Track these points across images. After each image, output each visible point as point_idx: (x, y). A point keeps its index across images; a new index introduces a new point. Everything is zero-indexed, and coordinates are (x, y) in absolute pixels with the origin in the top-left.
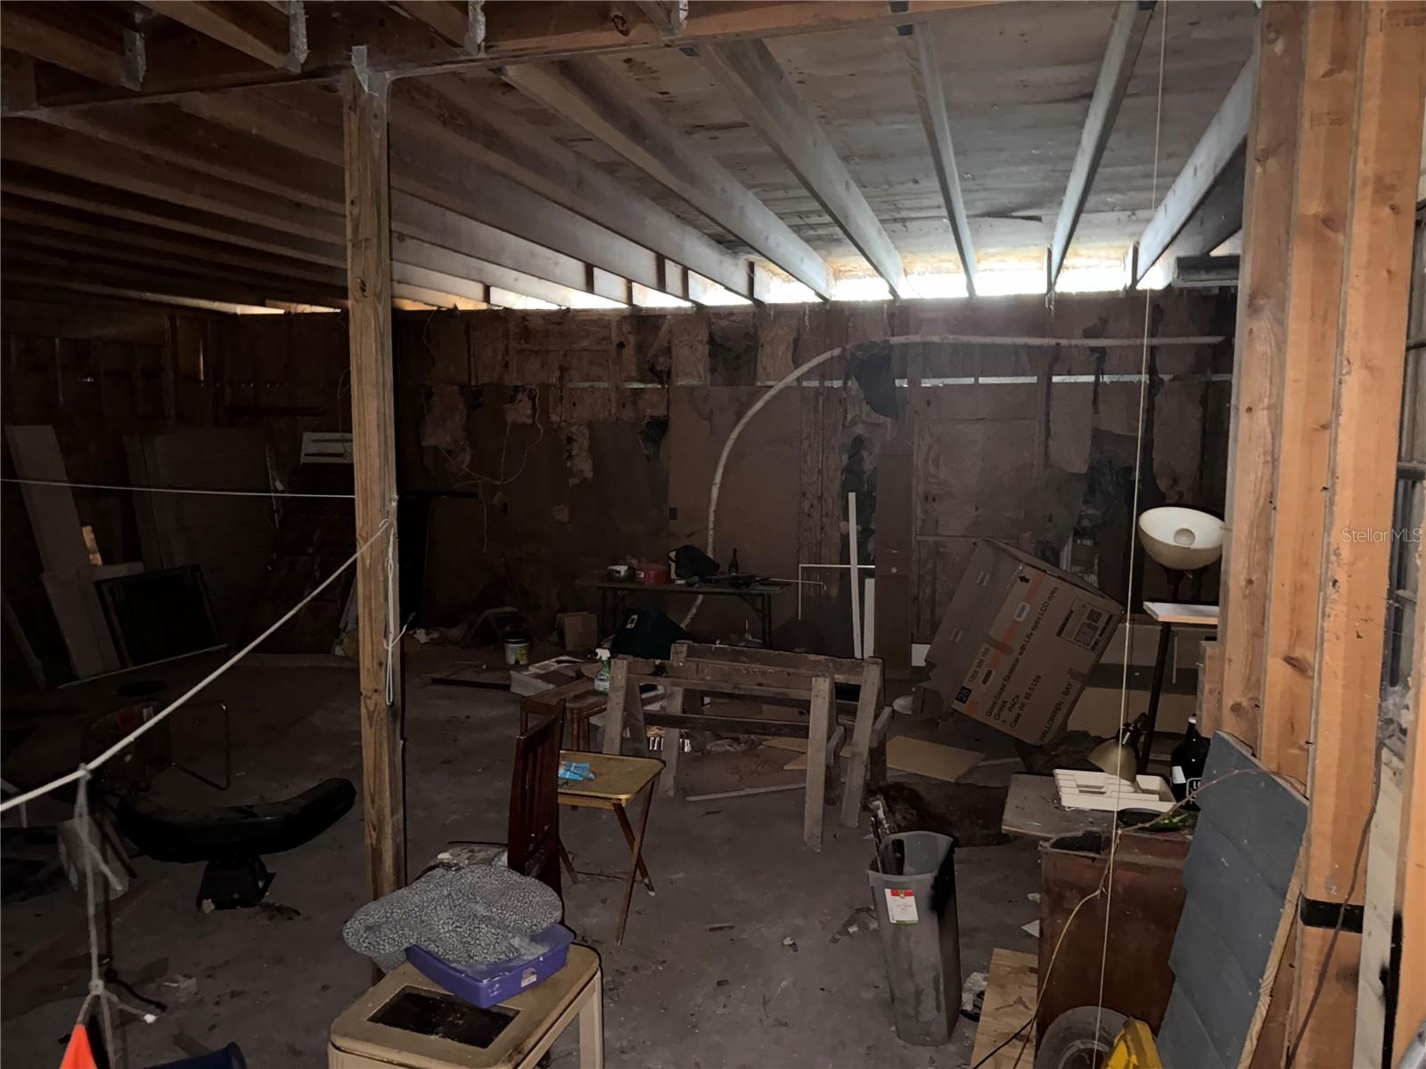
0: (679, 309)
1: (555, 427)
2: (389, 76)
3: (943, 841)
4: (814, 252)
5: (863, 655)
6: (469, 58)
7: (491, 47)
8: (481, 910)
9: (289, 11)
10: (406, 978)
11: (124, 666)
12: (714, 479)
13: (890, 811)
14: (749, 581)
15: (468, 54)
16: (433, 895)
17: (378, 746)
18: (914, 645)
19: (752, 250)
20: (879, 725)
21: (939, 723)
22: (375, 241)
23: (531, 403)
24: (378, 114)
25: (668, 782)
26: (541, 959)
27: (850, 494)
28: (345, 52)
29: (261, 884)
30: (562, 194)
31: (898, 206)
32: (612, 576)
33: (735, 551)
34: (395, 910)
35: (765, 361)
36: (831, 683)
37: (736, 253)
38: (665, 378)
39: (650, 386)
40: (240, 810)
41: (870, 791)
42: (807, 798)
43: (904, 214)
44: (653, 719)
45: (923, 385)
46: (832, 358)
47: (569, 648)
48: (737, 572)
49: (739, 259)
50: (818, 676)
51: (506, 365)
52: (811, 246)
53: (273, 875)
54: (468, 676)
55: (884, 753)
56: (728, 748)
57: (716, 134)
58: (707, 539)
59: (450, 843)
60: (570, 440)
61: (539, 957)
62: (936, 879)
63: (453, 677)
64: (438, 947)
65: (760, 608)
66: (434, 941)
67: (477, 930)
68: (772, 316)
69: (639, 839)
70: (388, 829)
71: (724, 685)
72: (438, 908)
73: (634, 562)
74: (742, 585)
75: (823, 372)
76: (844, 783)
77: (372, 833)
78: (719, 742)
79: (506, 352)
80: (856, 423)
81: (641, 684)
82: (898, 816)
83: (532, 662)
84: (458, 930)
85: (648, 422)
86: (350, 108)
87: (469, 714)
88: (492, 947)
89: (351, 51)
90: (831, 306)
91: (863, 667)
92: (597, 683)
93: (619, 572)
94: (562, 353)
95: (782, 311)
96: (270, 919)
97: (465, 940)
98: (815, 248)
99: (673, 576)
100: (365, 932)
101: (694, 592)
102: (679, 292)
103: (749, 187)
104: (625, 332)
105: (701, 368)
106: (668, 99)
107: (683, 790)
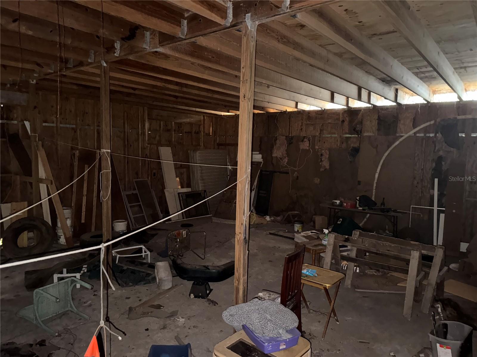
0: (367, 107)
1: (316, 150)
2: (257, 23)
3: (467, 328)
4: (424, 83)
5: (437, 244)
6: (283, 12)
7: (291, 7)
8: (269, 317)
9: (227, 5)
10: (241, 336)
11: (183, 219)
12: (377, 170)
13: (444, 309)
14: (388, 210)
15: (283, 10)
16: (253, 308)
17: (240, 252)
18: (462, 243)
19: (398, 84)
20: (441, 274)
21: (471, 276)
22: (249, 80)
23: (309, 142)
24: (253, 36)
25: (348, 282)
26: (288, 340)
27: (435, 179)
28: (244, 17)
29: (208, 292)
30: (321, 65)
31: (463, 61)
32: (333, 204)
33: (384, 199)
34: (239, 311)
35: (401, 126)
36: (420, 253)
37: (390, 85)
38: (359, 133)
39: (353, 136)
40: (205, 266)
41: (436, 300)
42: (406, 298)
43: (465, 65)
44: (344, 258)
45: (472, 136)
46: (430, 125)
47: (316, 228)
48: (384, 207)
49: (391, 87)
50: (414, 250)
51: (302, 129)
52: (422, 81)
53: (212, 289)
54: (281, 233)
55: (443, 286)
56: (375, 273)
57: (380, 37)
58: (372, 193)
59: (263, 290)
60: (322, 155)
61: (287, 339)
62: (462, 344)
63: (276, 233)
64: (253, 327)
65: (393, 221)
66: (252, 325)
67: (267, 324)
68: (404, 109)
69: (333, 302)
70: (242, 281)
71: (373, 249)
72: (254, 313)
73: (343, 200)
74: (385, 211)
75: (426, 130)
76: (424, 295)
77: (236, 281)
78: (371, 271)
79: (302, 125)
80: (440, 151)
81: (340, 244)
82: (448, 313)
83: (303, 231)
84: (260, 322)
85: (352, 149)
86: (244, 35)
87: (280, 246)
88: (271, 331)
89: (245, 16)
90: (431, 105)
91: (435, 249)
92: (323, 241)
93: (336, 203)
94: (321, 124)
95: (409, 107)
96: (209, 304)
97: (262, 326)
98: (424, 82)
99: (358, 206)
100: (229, 316)
101: (365, 213)
102: (367, 101)
103: (395, 57)
104: (345, 116)
105: (374, 128)
106: (362, 25)
107: (354, 286)
